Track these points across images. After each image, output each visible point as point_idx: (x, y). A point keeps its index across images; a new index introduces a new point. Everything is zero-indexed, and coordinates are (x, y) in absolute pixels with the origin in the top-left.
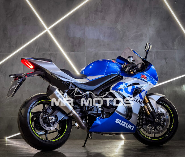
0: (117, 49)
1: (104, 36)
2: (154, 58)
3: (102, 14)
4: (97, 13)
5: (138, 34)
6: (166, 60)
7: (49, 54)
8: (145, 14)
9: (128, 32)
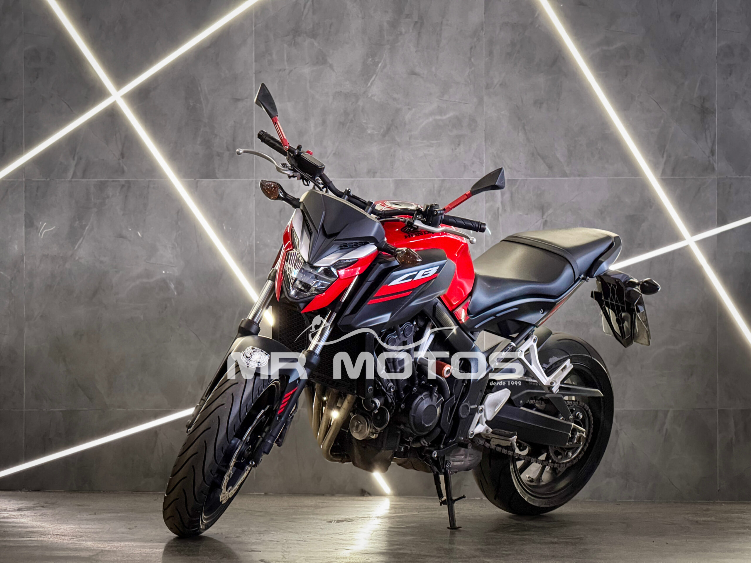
0: (369, 172)
1: (324, 122)
2: (502, 202)
3: (316, 44)
4: (299, 39)
5: (444, 117)
6: (543, 214)
7: (123, 186)
8: (471, 48)
9: (409, 109)
